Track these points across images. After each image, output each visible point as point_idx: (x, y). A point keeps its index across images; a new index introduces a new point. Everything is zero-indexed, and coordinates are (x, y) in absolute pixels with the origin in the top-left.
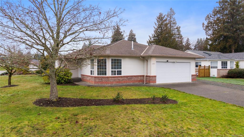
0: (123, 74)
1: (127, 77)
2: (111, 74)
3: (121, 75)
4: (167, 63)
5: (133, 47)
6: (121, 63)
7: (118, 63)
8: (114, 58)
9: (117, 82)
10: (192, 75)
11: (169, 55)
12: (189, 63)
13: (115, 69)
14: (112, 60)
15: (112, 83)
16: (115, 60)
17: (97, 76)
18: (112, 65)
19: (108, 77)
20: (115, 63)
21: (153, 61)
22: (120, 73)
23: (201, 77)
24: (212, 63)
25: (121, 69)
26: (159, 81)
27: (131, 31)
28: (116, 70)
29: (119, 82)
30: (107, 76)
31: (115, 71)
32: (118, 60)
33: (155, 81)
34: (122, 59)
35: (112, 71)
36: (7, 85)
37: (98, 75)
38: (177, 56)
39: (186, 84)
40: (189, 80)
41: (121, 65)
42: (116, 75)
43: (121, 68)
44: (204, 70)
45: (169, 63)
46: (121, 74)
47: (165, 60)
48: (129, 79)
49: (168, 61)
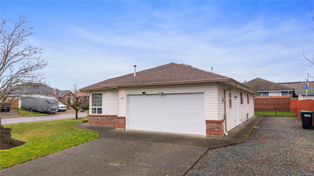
0: (104, 113)
2: (91, 112)
6: (101, 98)
7: (98, 98)
10: (208, 122)
13: (95, 105)
14: (93, 94)
18: (93, 101)
20: (95, 98)
28: (97, 107)
29: (98, 122)
31: (95, 109)
33: (124, 125)
35: (92, 108)
42: (96, 113)
43: (101, 105)
46: (101, 113)
48: (109, 120)
49: (144, 93)
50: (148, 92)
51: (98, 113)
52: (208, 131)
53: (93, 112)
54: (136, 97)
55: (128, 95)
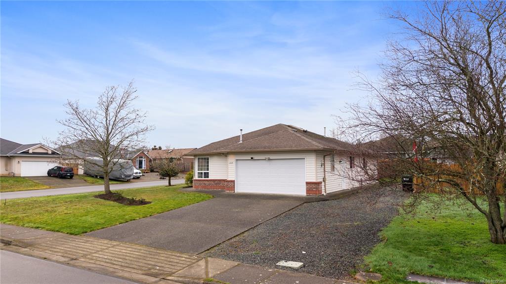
0: (210, 177)
1: (214, 181)
2: (197, 177)
3: (208, 177)
4: (252, 162)
5: (241, 139)
6: (208, 163)
7: (205, 162)
8: (200, 157)
9: (203, 187)
10: (307, 183)
13: (202, 170)
14: (199, 159)
15: (198, 187)
16: (202, 159)
20: (202, 163)
22: (207, 175)
29: (205, 187)
31: (202, 173)
32: (205, 158)
33: (232, 188)
34: (209, 157)
41: (208, 166)
42: (202, 178)
43: (208, 170)
48: (216, 184)
49: (252, 158)
50: (256, 157)
51: (204, 178)
52: (308, 191)
53: (199, 177)
54: (245, 161)
55: (237, 160)
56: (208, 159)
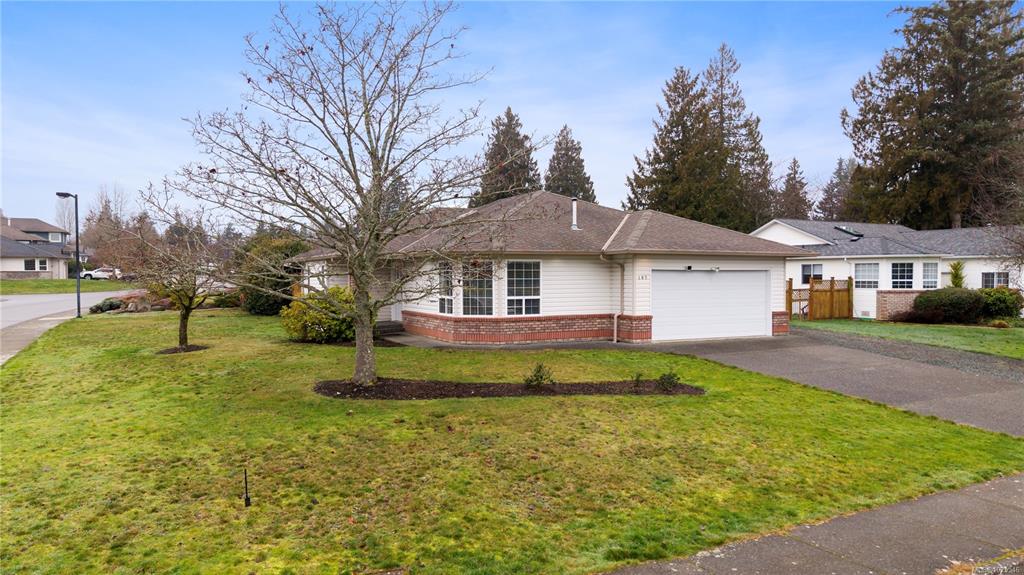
0: (545, 311)
1: (558, 319)
2: (506, 311)
3: (538, 312)
4: (689, 275)
5: (575, 222)
6: (537, 274)
7: (528, 274)
8: (515, 260)
9: (527, 337)
10: (775, 315)
11: (694, 247)
12: (763, 274)
13: (519, 293)
14: (510, 266)
15: (511, 338)
16: (519, 265)
17: (461, 315)
18: (510, 283)
19: (497, 321)
20: (519, 275)
21: (642, 269)
22: (534, 306)
23: (818, 319)
24: (860, 268)
25: (538, 294)
26: (660, 334)
27: (562, 131)
28: (524, 298)
29: (532, 335)
30: (495, 315)
32: (528, 265)
33: (648, 333)
34: (540, 261)
35: (509, 300)
36: (176, 344)
37: (464, 314)
38: (720, 251)
39: (749, 343)
40: (764, 330)
41: (537, 283)
42: (521, 313)
43: (537, 292)
44: (829, 294)
45: (695, 274)
46: (537, 310)
47: (682, 265)
49: (690, 268)
50: (693, 266)
51: (526, 312)
52: (775, 328)
53: (510, 311)
55: (653, 270)
56: (537, 265)
